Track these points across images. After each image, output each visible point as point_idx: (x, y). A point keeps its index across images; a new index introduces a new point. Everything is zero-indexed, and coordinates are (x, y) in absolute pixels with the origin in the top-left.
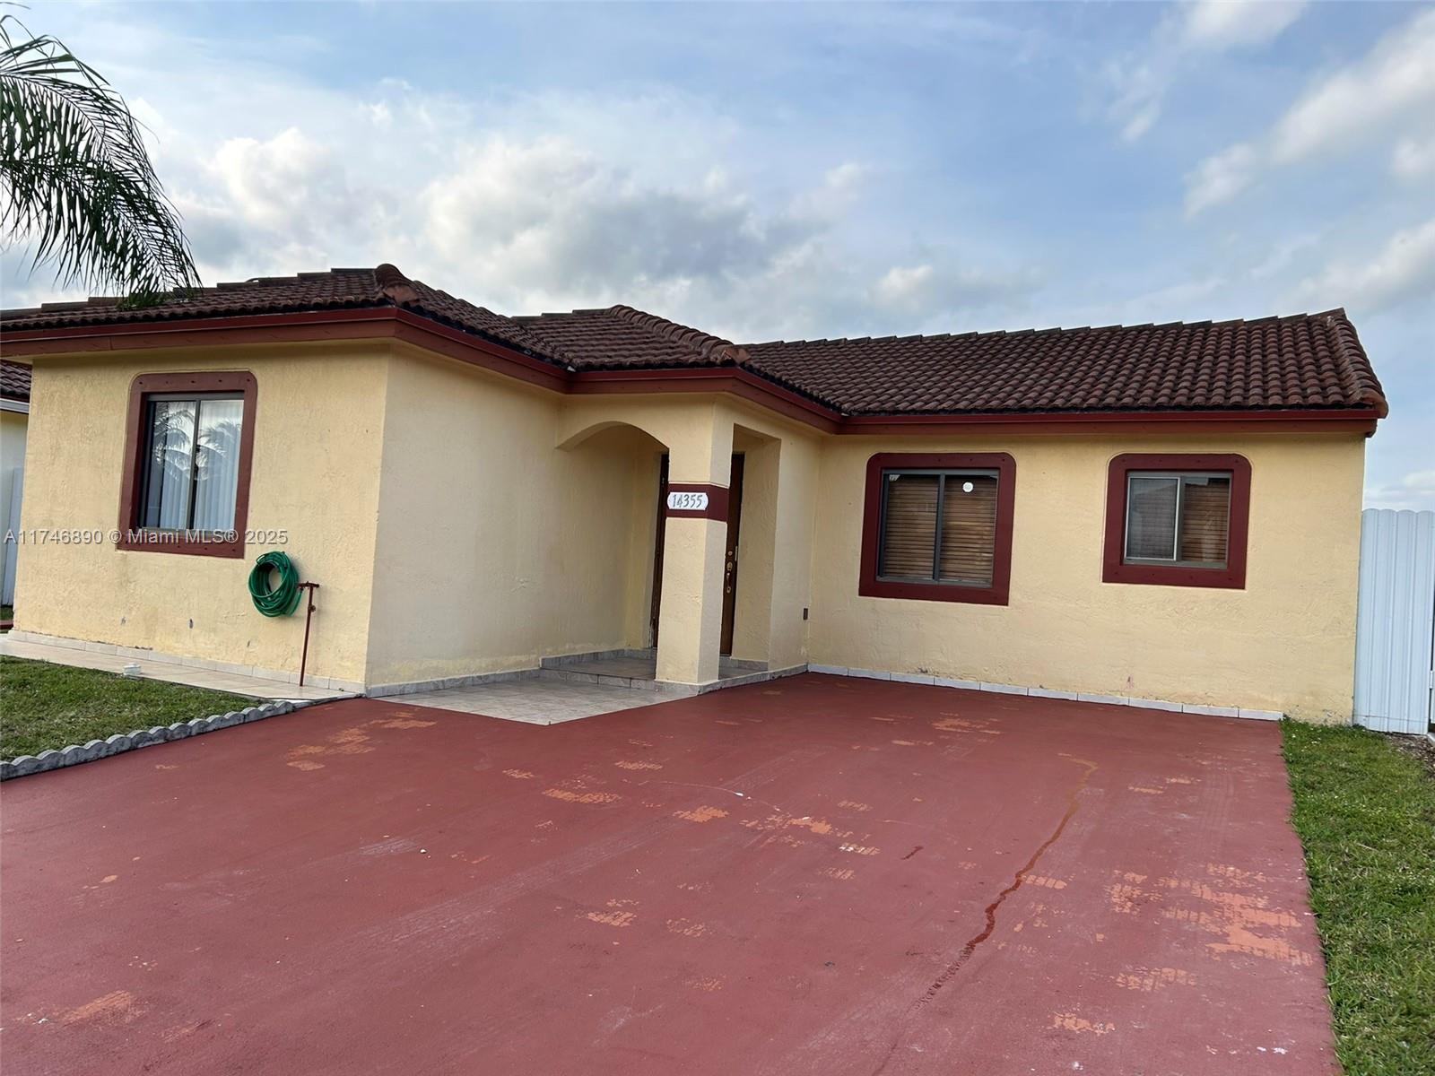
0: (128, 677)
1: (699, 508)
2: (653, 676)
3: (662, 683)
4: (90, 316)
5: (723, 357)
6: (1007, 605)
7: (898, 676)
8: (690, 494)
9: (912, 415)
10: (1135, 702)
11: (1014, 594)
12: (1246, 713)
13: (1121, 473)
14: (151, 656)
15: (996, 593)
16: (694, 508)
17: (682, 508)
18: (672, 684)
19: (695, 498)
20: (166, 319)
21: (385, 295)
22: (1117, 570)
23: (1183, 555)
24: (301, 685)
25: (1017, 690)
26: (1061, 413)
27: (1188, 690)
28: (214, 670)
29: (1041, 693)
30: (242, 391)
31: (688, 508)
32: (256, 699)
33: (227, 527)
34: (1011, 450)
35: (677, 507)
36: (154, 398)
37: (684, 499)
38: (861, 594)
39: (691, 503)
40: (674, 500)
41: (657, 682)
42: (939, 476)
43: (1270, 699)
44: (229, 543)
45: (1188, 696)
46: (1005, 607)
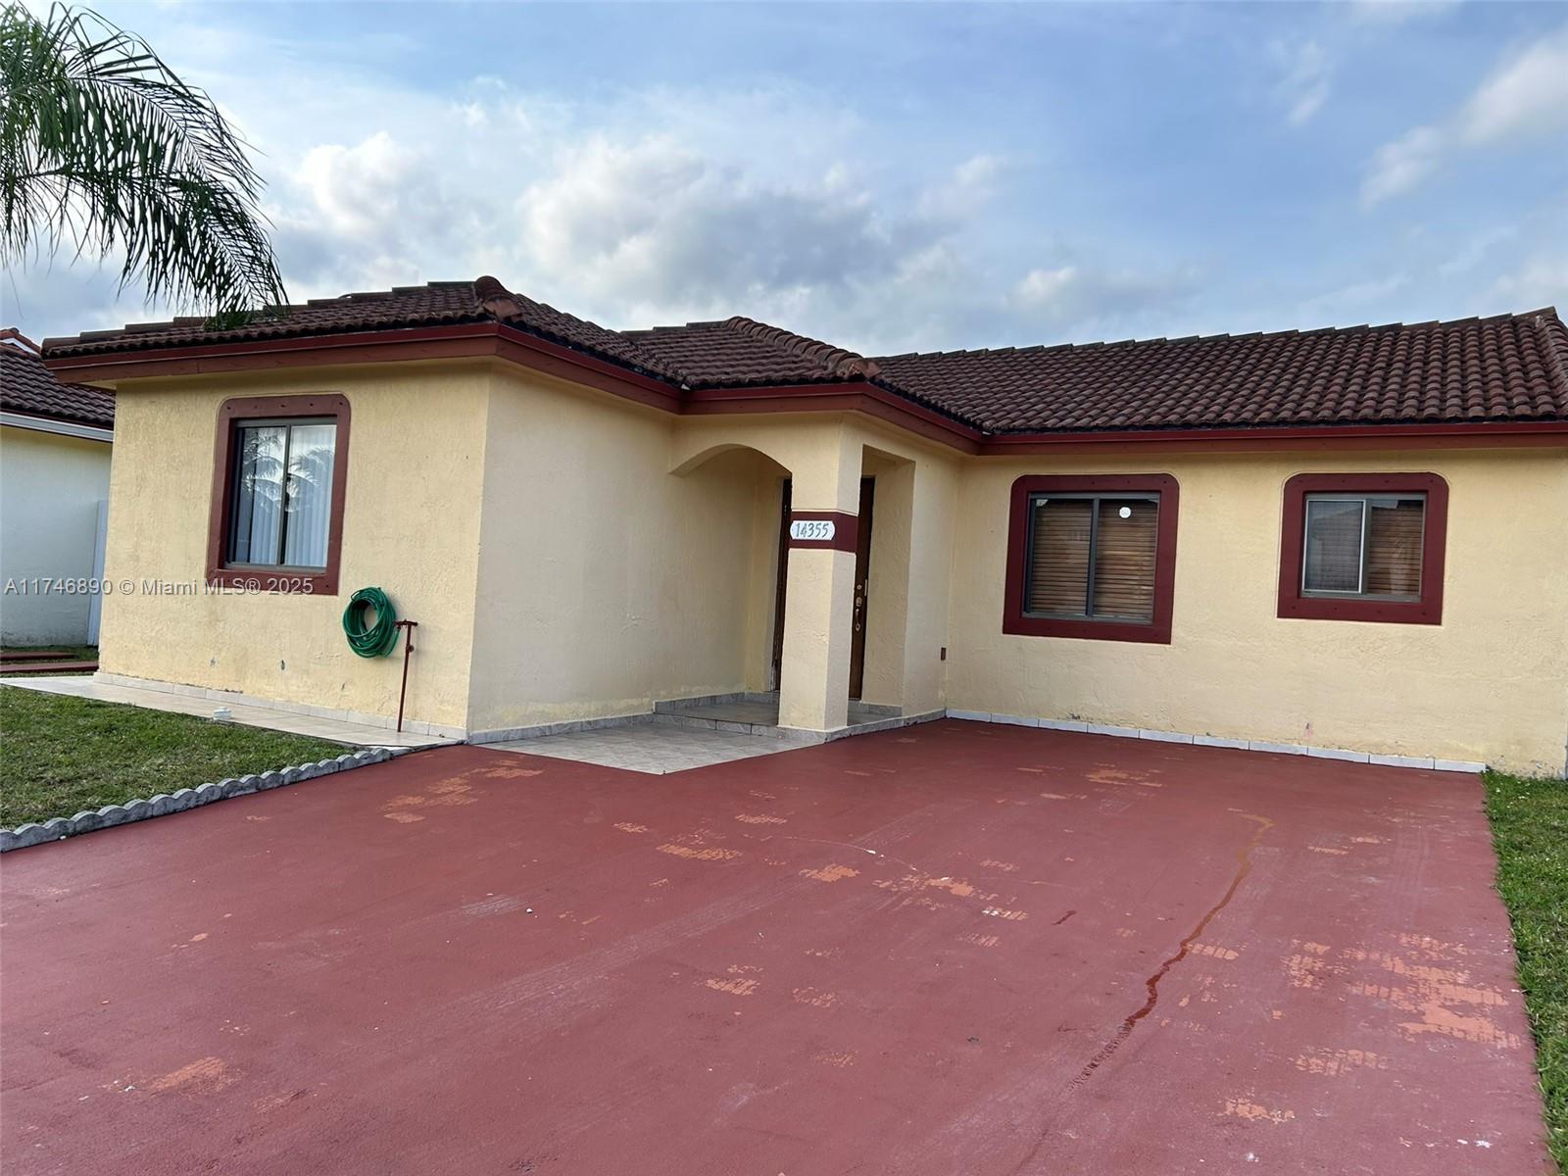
0: (217, 723)
1: (825, 538)
2: (776, 721)
3: (785, 729)
4: (176, 338)
5: (851, 372)
6: (1169, 643)
7: (1048, 722)
8: (815, 523)
9: (1061, 433)
10: (1314, 751)
11: (1177, 631)
12: (1442, 764)
13: (1298, 496)
14: (241, 699)
15: (1157, 629)
16: (820, 538)
17: (807, 538)
18: (797, 731)
19: (821, 527)
20: (254, 339)
21: (485, 309)
22: (1293, 603)
23: (1369, 588)
24: (399, 730)
25: (1181, 738)
26: (1229, 429)
27: (1377, 739)
28: (307, 714)
29: (1207, 741)
30: (335, 416)
31: (813, 537)
32: (351, 746)
33: (321, 561)
34: (1175, 471)
35: (801, 537)
36: (243, 424)
37: (808, 528)
38: (1004, 632)
39: (816, 532)
40: (797, 530)
41: (783, 729)
42: (1092, 500)
43: (1470, 749)
44: (322, 578)
45: (1376, 745)
46: (1167, 646)
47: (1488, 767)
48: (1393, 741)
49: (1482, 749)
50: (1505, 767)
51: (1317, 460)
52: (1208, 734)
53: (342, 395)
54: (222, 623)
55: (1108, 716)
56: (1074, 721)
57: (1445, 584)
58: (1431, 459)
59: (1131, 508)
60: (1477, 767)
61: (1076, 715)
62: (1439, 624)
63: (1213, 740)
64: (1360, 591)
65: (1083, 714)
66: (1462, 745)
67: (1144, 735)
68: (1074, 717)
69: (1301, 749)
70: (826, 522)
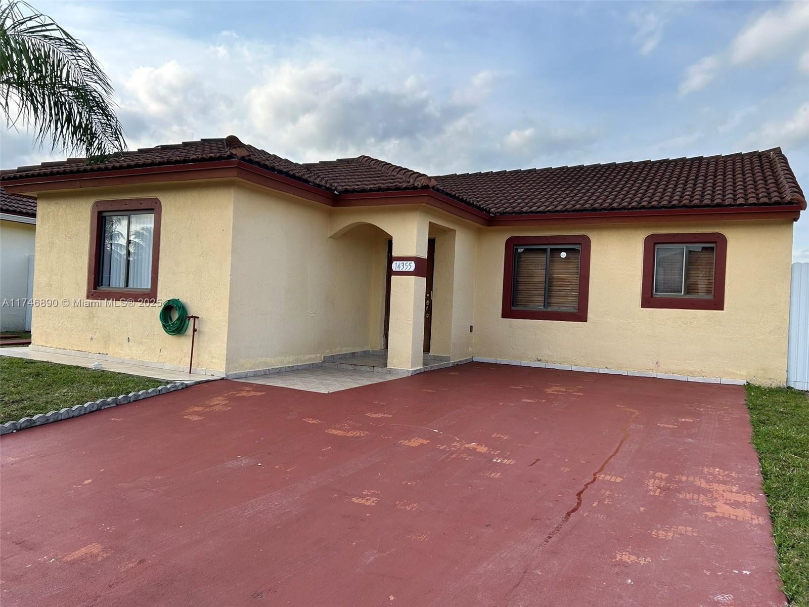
0: (95, 370)
1: (410, 270)
2: (386, 365)
3: (391, 369)
4: (68, 169)
5: (422, 184)
6: (586, 321)
7: (525, 363)
8: (405, 262)
9: (531, 214)
10: (660, 375)
11: (590, 315)
12: (725, 381)
13: (651, 245)
14: (107, 357)
15: (580, 315)
16: (407, 270)
17: (401, 270)
18: (397, 369)
19: (408, 264)
20: (110, 170)
21: (231, 153)
22: (649, 300)
23: (688, 291)
24: (190, 373)
25: (593, 370)
26: (616, 211)
27: (691, 369)
28: (142, 365)
29: (606, 371)
30: (153, 209)
31: (404, 270)
32: (165, 381)
33: (147, 285)
34: (588, 233)
35: (398, 270)
36: (105, 214)
37: (401, 265)
38: (503, 317)
39: (405, 267)
40: (396, 266)
41: (388, 368)
42: (546, 249)
43: (738, 372)
44: (148, 294)
45: (691, 372)
46: (585, 323)
47: (747, 382)
48: (700, 370)
49: (744, 373)
50: (756, 382)
51: (661, 227)
52: (606, 368)
53: (157, 198)
54: (96, 318)
55: (555, 359)
56: (539, 362)
57: (725, 289)
58: (718, 225)
59: (566, 253)
60: (742, 382)
61: (539, 359)
62: (723, 309)
63: (609, 370)
64: (683, 294)
65: (543, 359)
66: (734, 371)
67: (574, 369)
68: (538, 360)
69: (654, 375)
70: (410, 262)
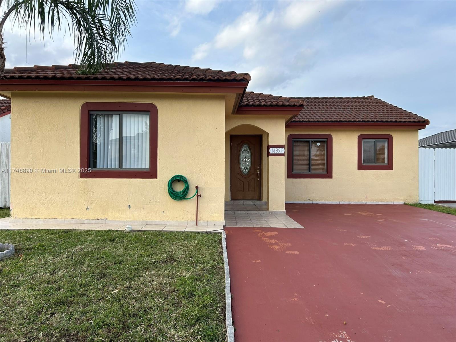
1: (282, 153)
3: (272, 211)
7: (301, 202)
8: (278, 148)
10: (368, 203)
11: (334, 175)
12: (395, 202)
13: (361, 139)
14: (107, 222)
15: (328, 174)
16: (280, 153)
17: (275, 153)
18: (276, 211)
21: (244, 78)
22: (361, 167)
23: (377, 162)
24: (197, 225)
25: (337, 202)
27: (381, 198)
29: (343, 203)
30: (150, 111)
31: (278, 153)
34: (331, 134)
35: (273, 153)
37: (276, 150)
38: (288, 178)
39: (279, 151)
40: (271, 150)
41: (270, 211)
42: (309, 141)
43: (400, 198)
45: (381, 200)
46: (332, 179)
47: (404, 203)
48: (384, 198)
49: (402, 198)
50: (407, 203)
51: (365, 131)
52: (343, 201)
53: (152, 103)
54: (91, 193)
55: (317, 199)
56: (309, 201)
57: (393, 160)
58: (389, 131)
59: (320, 143)
60: (402, 202)
61: (309, 199)
62: (392, 170)
63: (345, 202)
64: (375, 163)
65: (311, 199)
66: (398, 198)
67: (327, 203)
68: (308, 200)
69: (365, 202)
70: (282, 148)
